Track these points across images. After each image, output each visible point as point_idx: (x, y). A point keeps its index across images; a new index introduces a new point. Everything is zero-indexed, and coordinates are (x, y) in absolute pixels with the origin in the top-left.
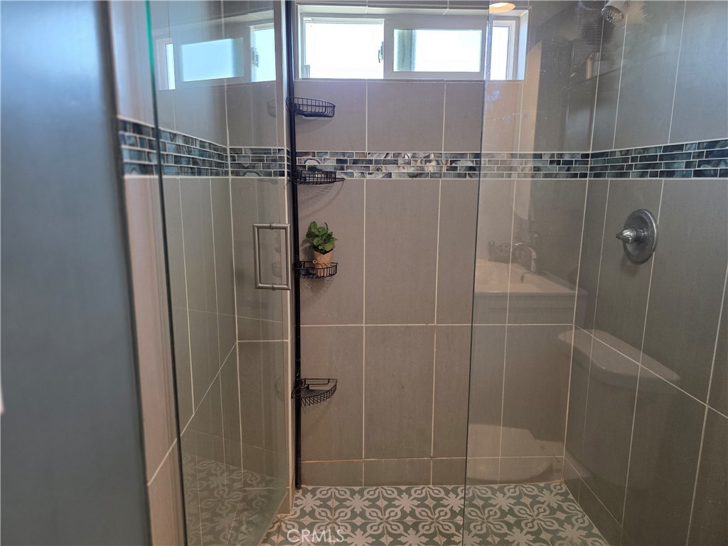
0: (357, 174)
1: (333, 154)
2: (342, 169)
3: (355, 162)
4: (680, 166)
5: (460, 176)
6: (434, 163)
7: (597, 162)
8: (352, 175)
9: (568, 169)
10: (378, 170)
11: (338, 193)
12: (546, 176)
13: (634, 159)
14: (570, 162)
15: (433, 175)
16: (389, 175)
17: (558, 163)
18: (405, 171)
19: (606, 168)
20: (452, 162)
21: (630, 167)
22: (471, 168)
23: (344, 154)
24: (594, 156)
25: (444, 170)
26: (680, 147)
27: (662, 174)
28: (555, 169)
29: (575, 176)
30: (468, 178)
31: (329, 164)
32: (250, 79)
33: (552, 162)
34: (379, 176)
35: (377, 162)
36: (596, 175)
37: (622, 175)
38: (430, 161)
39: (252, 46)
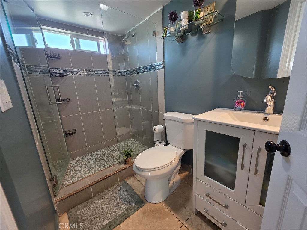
0: (71, 74)
1: (62, 69)
2: (66, 73)
3: (69, 71)
4: (141, 71)
5: (98, 75)
6: (92, 72)
7: (127, 72)
8: (69, 75)
9: (122, 74)
10: (77, 73)
11: (66, 80)
12: (117, 75)
13: (133, 71)
14: (122, 73)
15: (92, 75)
16: (80, 75)
17: (119, 73)
18: (84, 74)
19: (129, 73)
20: (96, 72)
21: (133, 73)
22: (101, 74)
23: (65, 69)
24: (126, 71)
25: (94, 74)
26: (140, 68)
27: (139, 73)
28: (119, 74)
29: (123, 75)
30: (101, 76)
31: (61, 72)
32: (35, 46)
33: (118, 73)
34: (77, 75)
35: (76, 71)
36: (127, 75)
37: (132, 74)
38: (91, 72)
39: (34, 37)
